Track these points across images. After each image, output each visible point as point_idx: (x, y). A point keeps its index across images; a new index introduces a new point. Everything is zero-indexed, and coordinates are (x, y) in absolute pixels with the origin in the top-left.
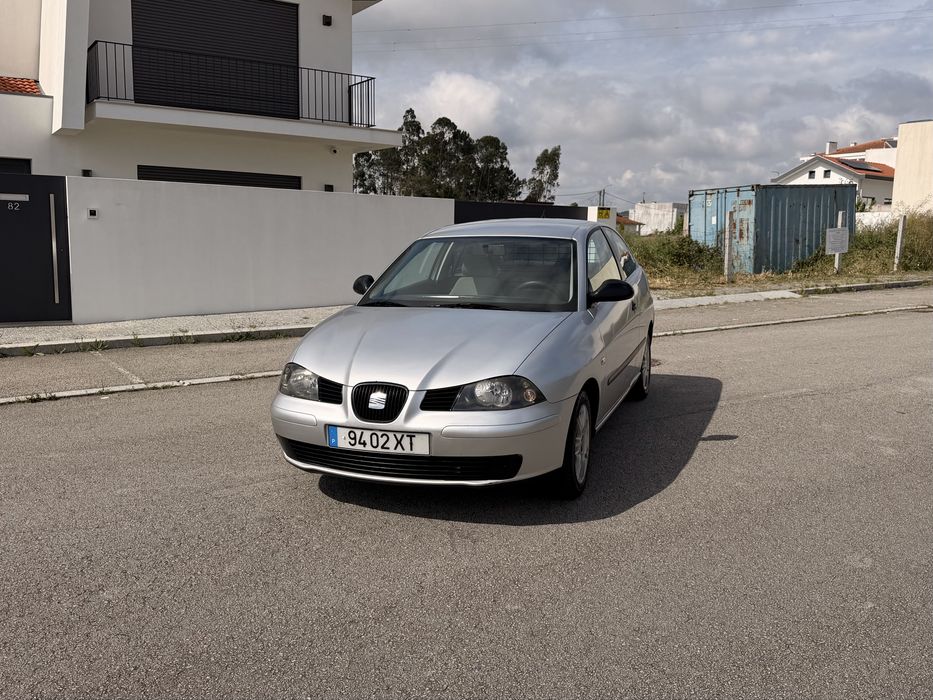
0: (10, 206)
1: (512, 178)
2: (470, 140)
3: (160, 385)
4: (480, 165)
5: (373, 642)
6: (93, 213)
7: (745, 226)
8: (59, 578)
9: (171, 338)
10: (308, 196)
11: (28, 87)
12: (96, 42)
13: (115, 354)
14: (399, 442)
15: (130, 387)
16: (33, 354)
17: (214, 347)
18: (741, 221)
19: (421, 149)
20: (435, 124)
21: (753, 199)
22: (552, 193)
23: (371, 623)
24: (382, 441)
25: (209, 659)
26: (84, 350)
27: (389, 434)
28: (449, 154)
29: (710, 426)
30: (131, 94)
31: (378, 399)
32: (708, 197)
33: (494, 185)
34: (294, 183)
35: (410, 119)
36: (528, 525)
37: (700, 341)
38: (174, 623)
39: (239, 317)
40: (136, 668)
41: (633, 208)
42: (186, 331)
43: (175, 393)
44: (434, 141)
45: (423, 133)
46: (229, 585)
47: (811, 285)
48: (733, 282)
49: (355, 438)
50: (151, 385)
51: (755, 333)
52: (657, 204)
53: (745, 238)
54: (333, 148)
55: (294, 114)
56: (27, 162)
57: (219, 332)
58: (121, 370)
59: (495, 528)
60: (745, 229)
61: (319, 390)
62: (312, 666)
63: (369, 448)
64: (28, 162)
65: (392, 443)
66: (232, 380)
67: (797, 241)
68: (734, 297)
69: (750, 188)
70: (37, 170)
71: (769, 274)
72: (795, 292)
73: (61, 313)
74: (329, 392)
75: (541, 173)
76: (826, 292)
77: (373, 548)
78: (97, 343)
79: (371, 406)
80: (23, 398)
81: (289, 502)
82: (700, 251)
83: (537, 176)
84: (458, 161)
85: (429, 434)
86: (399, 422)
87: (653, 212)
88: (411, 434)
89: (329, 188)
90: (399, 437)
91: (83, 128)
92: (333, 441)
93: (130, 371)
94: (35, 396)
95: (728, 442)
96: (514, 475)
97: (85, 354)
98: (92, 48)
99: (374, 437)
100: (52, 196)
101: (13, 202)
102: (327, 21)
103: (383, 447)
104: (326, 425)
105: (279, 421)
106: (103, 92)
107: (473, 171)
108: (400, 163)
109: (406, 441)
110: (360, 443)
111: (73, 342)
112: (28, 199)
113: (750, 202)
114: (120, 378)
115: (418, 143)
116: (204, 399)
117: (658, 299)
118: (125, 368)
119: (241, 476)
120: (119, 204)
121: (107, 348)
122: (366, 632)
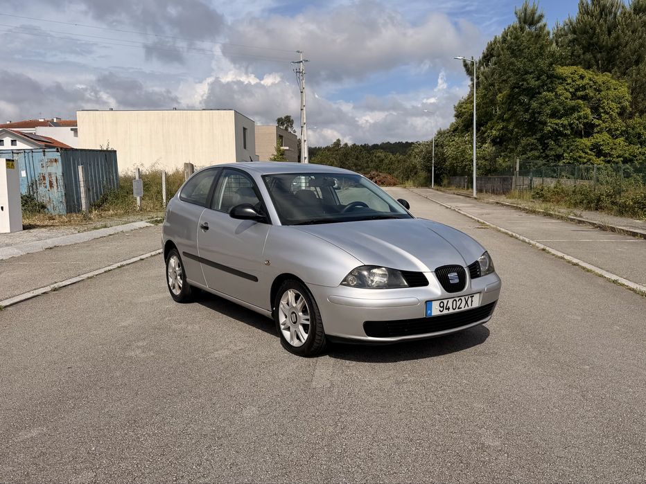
63: (451, 311)
92: (429, 312)
103: (459, 308)
104: (426, 302)
110: (446, 309)
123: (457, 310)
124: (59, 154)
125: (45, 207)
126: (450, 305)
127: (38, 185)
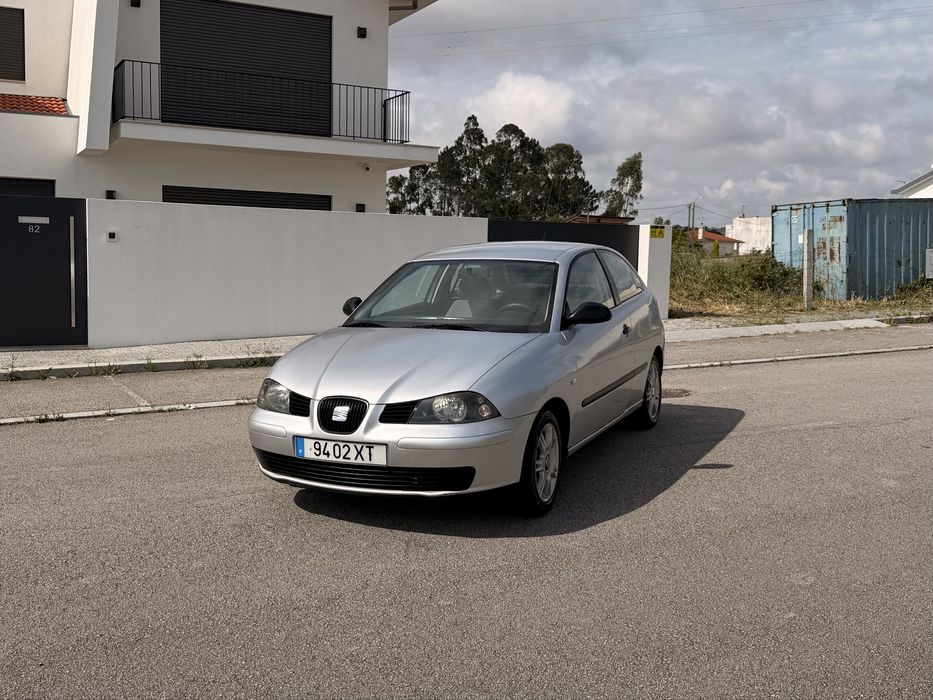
0: (31, 229)
1: (588, 190)
2: (540, 149)
3: (165, 408)
4: (550, 176)
5: (310, 624)
6: (112, 236)
7: (836, 246)
8: (45, 567)
9: (185, 362)
10: (339, 216)
11: (55, 107)
12: (123, 61)
13: (127, 379)
14: (359, 453)
15: (136, 410)
16: (45, 378)
17: (227, 373)
18: (832, 240)
19: (484, 159)
20: (501, 131)
21: (844, 214)
22: (635, 207)
23: (313, 610)
24: (344, 451)
25: (165, 631)
26: (97, 374)
27: (350, 445)
28: (516, 164)
29: (708, 455)
30: (156, 113)
31: (341, 413)
32: (794, 212)
33: (567, 199)
34: (323, 203)
35: (472, 127)
36: (485, 537)
37: (748, 372)
38: (139, 604)
39: (257, 342)
40: (101, 636)
41: (731, 223)
42: (201, 356)
43: (180, 416)
44: (499, 149)
45: (486, 141)
46: (194, 576)
47: (903, 313)
48: (813, 309)
49: (319, 449)
50: (157, 408)
51: (815, 364)
52: (759, 219)
53: (837, 259)
54: (366, 165)
55: (324, 130)
56: (50, 184)
57: (234, 357)
58: (131, 393)
59: (450, 539)
60: (836, 249)
61: (290, 403)
62: (252, 640)
63: (332, 458)
64: (52, 183)
65: (353, 454)
66: (238, 404)
67: (899, 263)
68: (809, 325)
69: (841, 203)
70: (61, 192)
71: (859, 300)
72: (882, 321)
73: (77, 337)
74: (298, 405)
75: (621, 184)
76: (920, 321)
77: (331, 552)
78: (110, 367)
79: (334, 418)
80: (32, 419)
81: (263, 511)
82: (786, 274)
83: (616, 188)
84: (525, 172)
85: (386, 445)
86: (359, 434)
87: (754, 228)
88: (370, 445)
89: (361, 208)
90: (359, 448)
91: (107, 148)
93: (138, 395)
94: (43, 417)
95: (720, 471)
96: (468, 488)
97: (97, 378)
98: (119, 68)
99: (337, 447)
100: (72, 219)
101: (34, 225)
102: (362, 33)
103: (344, 458)
105: (256, 434)
106: (128, 112)
107: (542, 183)
108: (459, 175)
109: (365, 453)
110: (324, 454)
111: (86, 366)
112: (48, 222)
113: (841, 219)
114: (129, 401)
115: (480, 154)
116: (205, 422)
117: (718, 326)
118: (134, 391)
119: (224, 489)
120: (139, 227)
121: (120, 373)
122: (306, 616)
123: (341, 460)
124: (845, 208)
125: (822, 289)
126: (330, 448)
127: (816, 256)
